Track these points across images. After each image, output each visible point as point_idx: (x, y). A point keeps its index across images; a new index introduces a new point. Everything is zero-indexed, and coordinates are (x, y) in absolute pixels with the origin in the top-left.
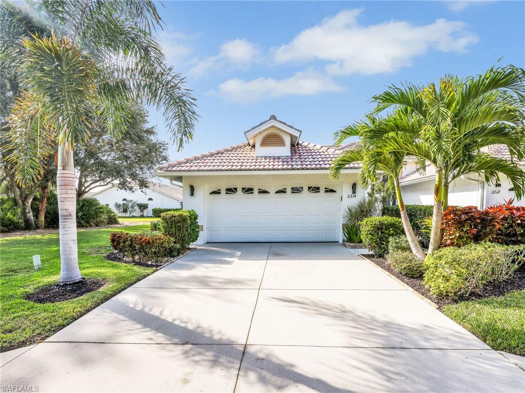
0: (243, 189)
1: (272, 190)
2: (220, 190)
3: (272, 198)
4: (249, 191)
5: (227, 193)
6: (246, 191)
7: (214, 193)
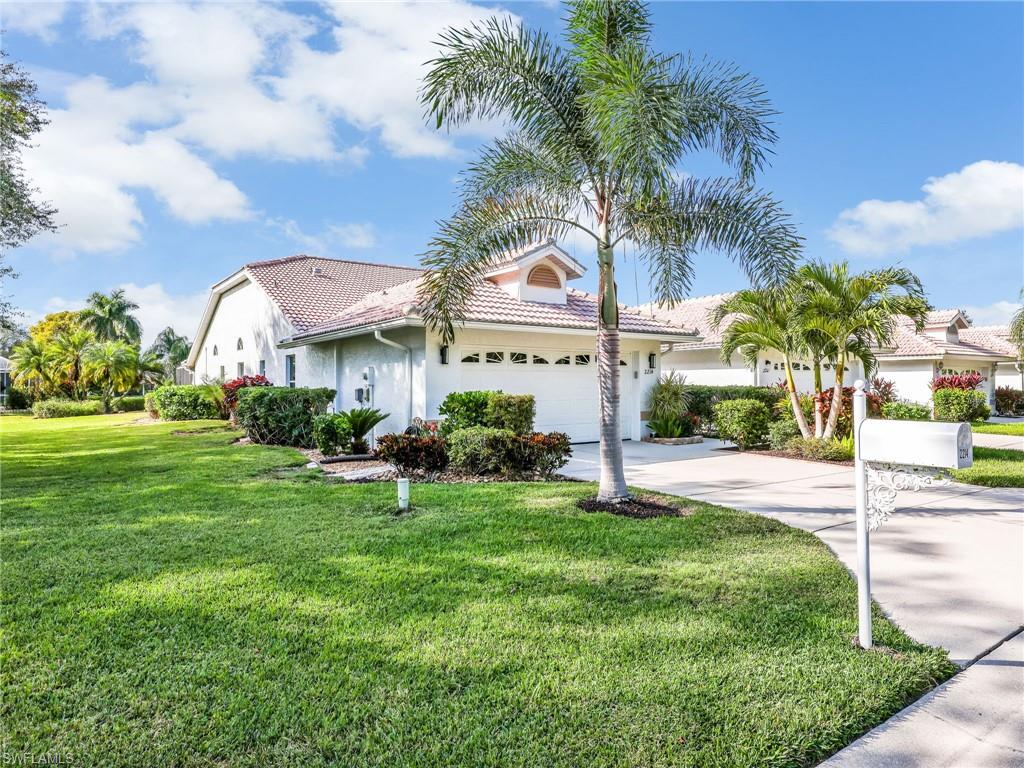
0: (513, 355)
1: (552, 358)
2: (477, 355)
3: (552, 368)
4: (519, 358)
5: (488, 361)
6: (517, 359)
7: (468, 359)
